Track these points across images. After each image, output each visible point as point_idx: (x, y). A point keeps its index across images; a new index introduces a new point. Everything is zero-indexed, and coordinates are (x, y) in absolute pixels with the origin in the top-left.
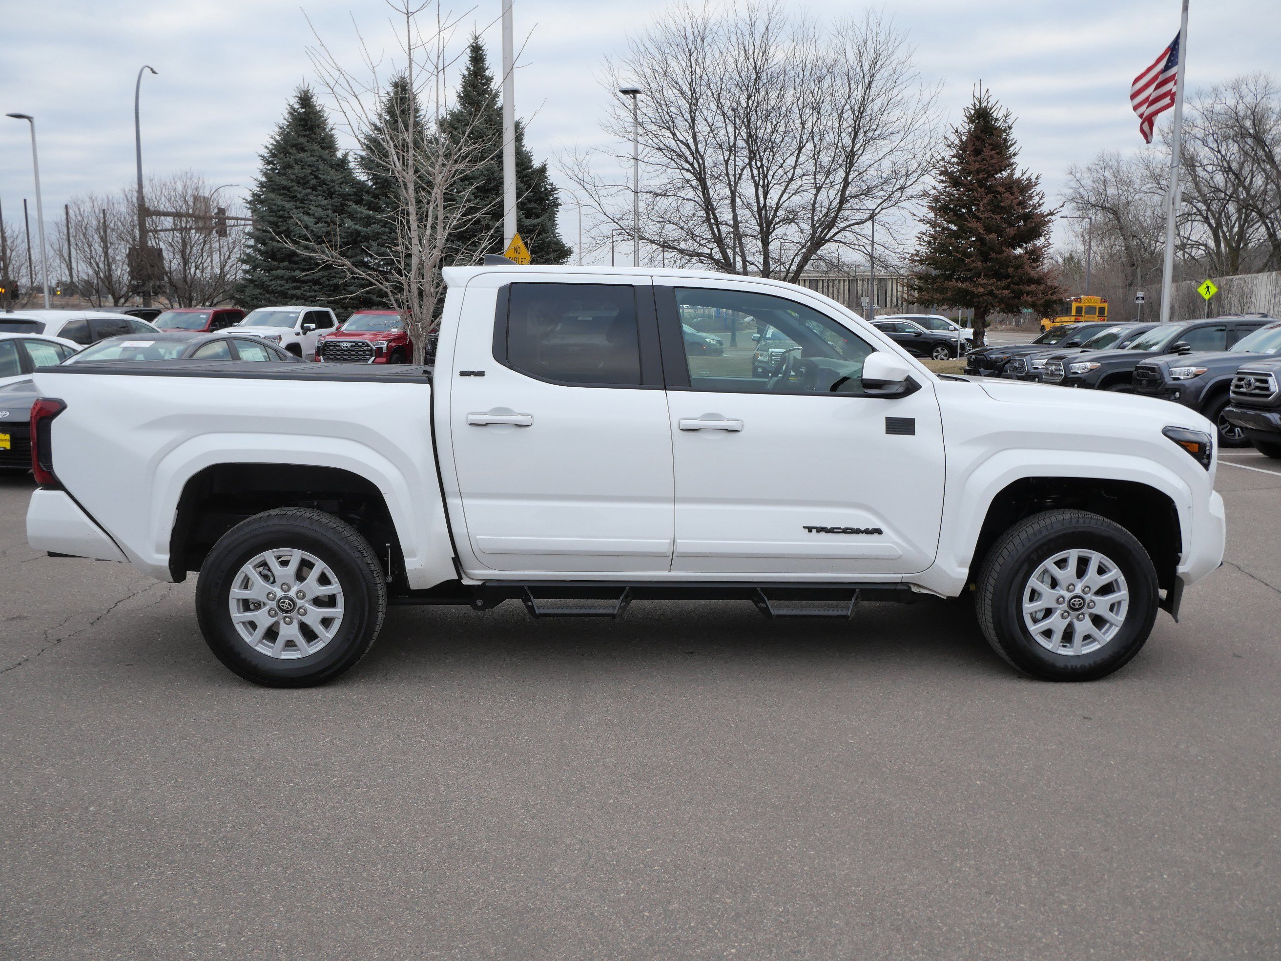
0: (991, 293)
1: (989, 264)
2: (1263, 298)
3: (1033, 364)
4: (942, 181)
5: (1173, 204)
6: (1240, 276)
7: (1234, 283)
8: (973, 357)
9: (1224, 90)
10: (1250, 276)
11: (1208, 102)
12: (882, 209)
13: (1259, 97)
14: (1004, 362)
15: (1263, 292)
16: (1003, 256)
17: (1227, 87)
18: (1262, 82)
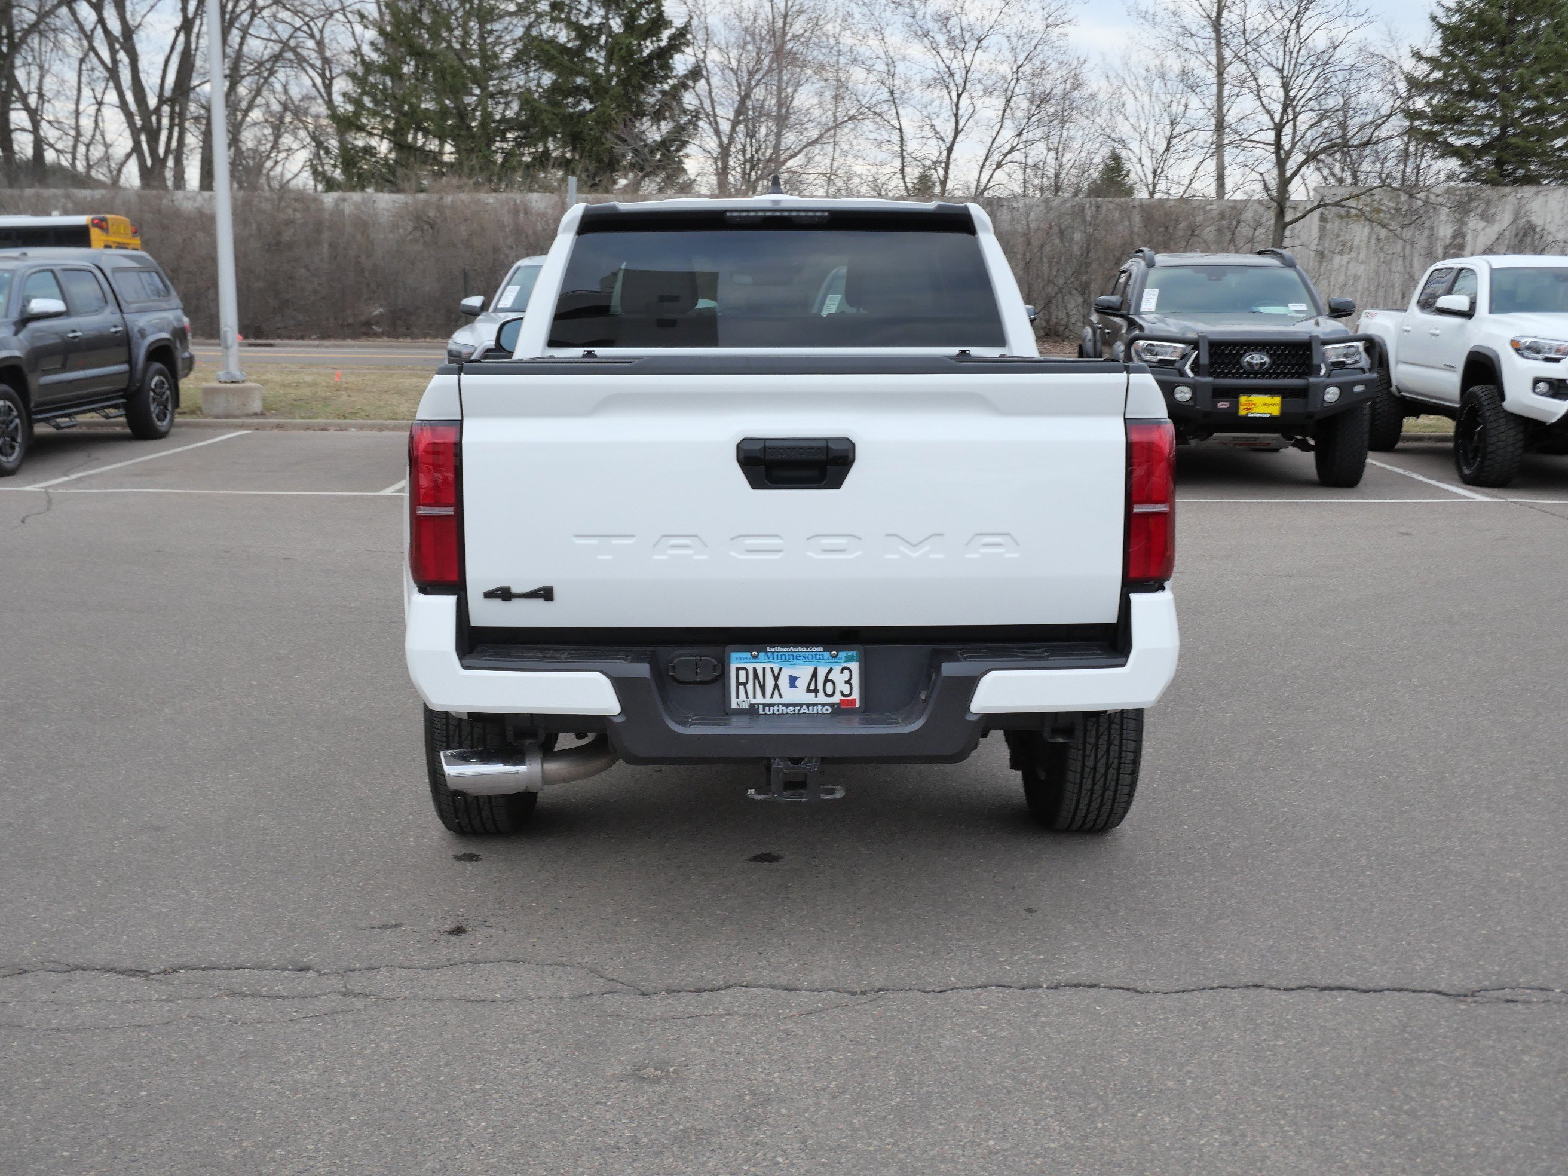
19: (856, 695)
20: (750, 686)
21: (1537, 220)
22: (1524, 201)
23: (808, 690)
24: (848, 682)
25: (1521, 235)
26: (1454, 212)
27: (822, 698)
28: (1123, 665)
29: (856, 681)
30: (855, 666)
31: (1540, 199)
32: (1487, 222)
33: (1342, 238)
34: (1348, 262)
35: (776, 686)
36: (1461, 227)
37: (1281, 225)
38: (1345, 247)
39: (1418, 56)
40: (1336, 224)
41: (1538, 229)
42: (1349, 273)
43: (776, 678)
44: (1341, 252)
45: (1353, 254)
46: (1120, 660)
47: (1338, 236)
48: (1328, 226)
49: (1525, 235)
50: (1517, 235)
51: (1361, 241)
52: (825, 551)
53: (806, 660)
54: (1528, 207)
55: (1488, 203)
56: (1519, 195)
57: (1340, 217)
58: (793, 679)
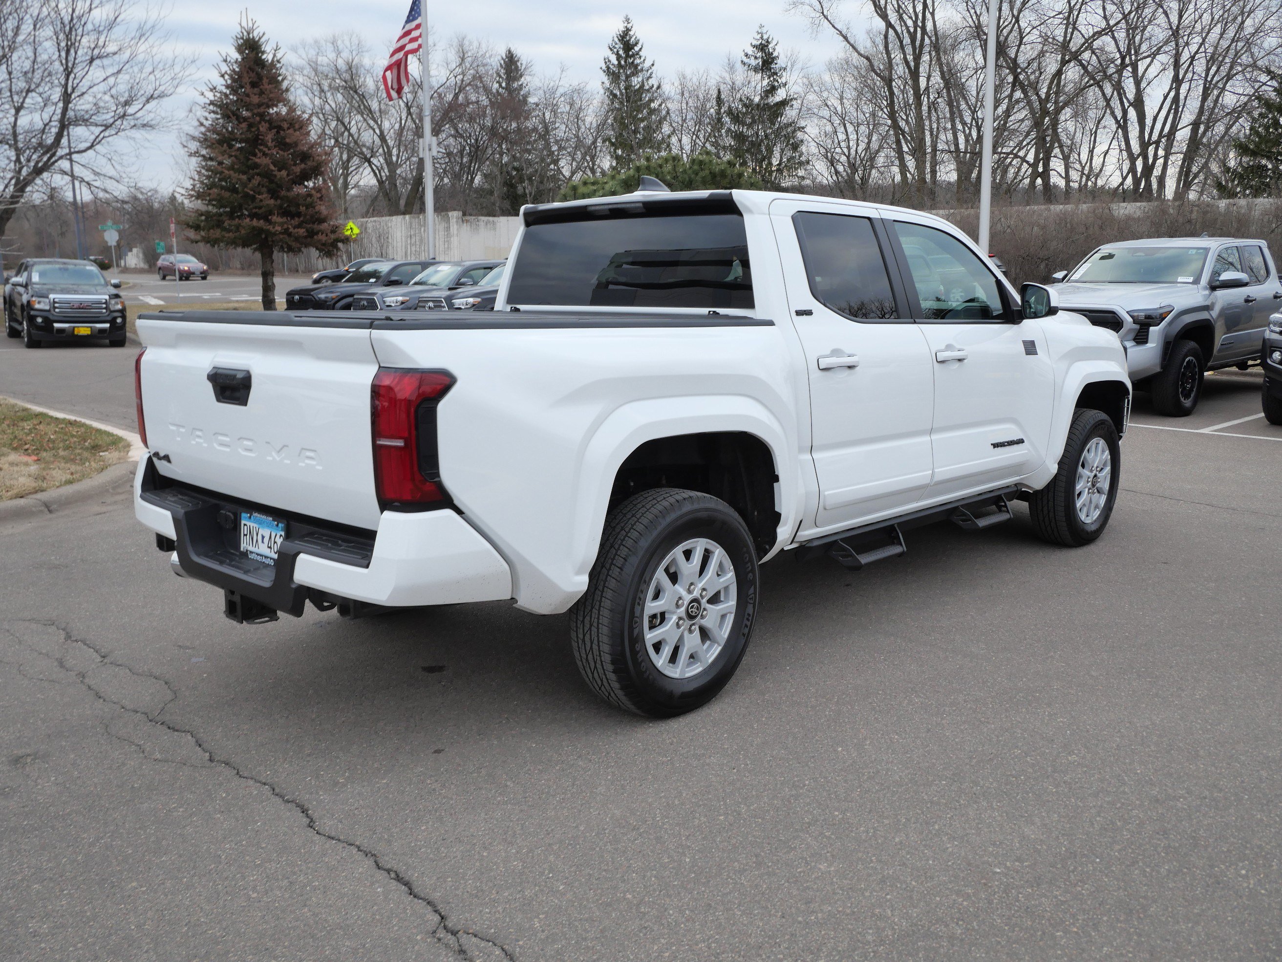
0: (286, 232)
1: (279, 202)
2: (399, 240)
3: (384, 302)
4: (214, 112)
5: (430, 150)
6: (375, 219)
7: (370, 225)
8: (297, 297)
9: (324, 43)
10: (384, 218)
11: (312, 53)
12: (104, 137)
13: (354, 53)
14: (333, 301)
15: (399, 234)
16: (291, 194)
17: (326, 41)
18: (355, 41)
20: (248, 537)
23: (268, 547)
27: (272, 554)
28: (367, 568)
35: (257, 541)
43: (257, 535)
58: (263, 537)
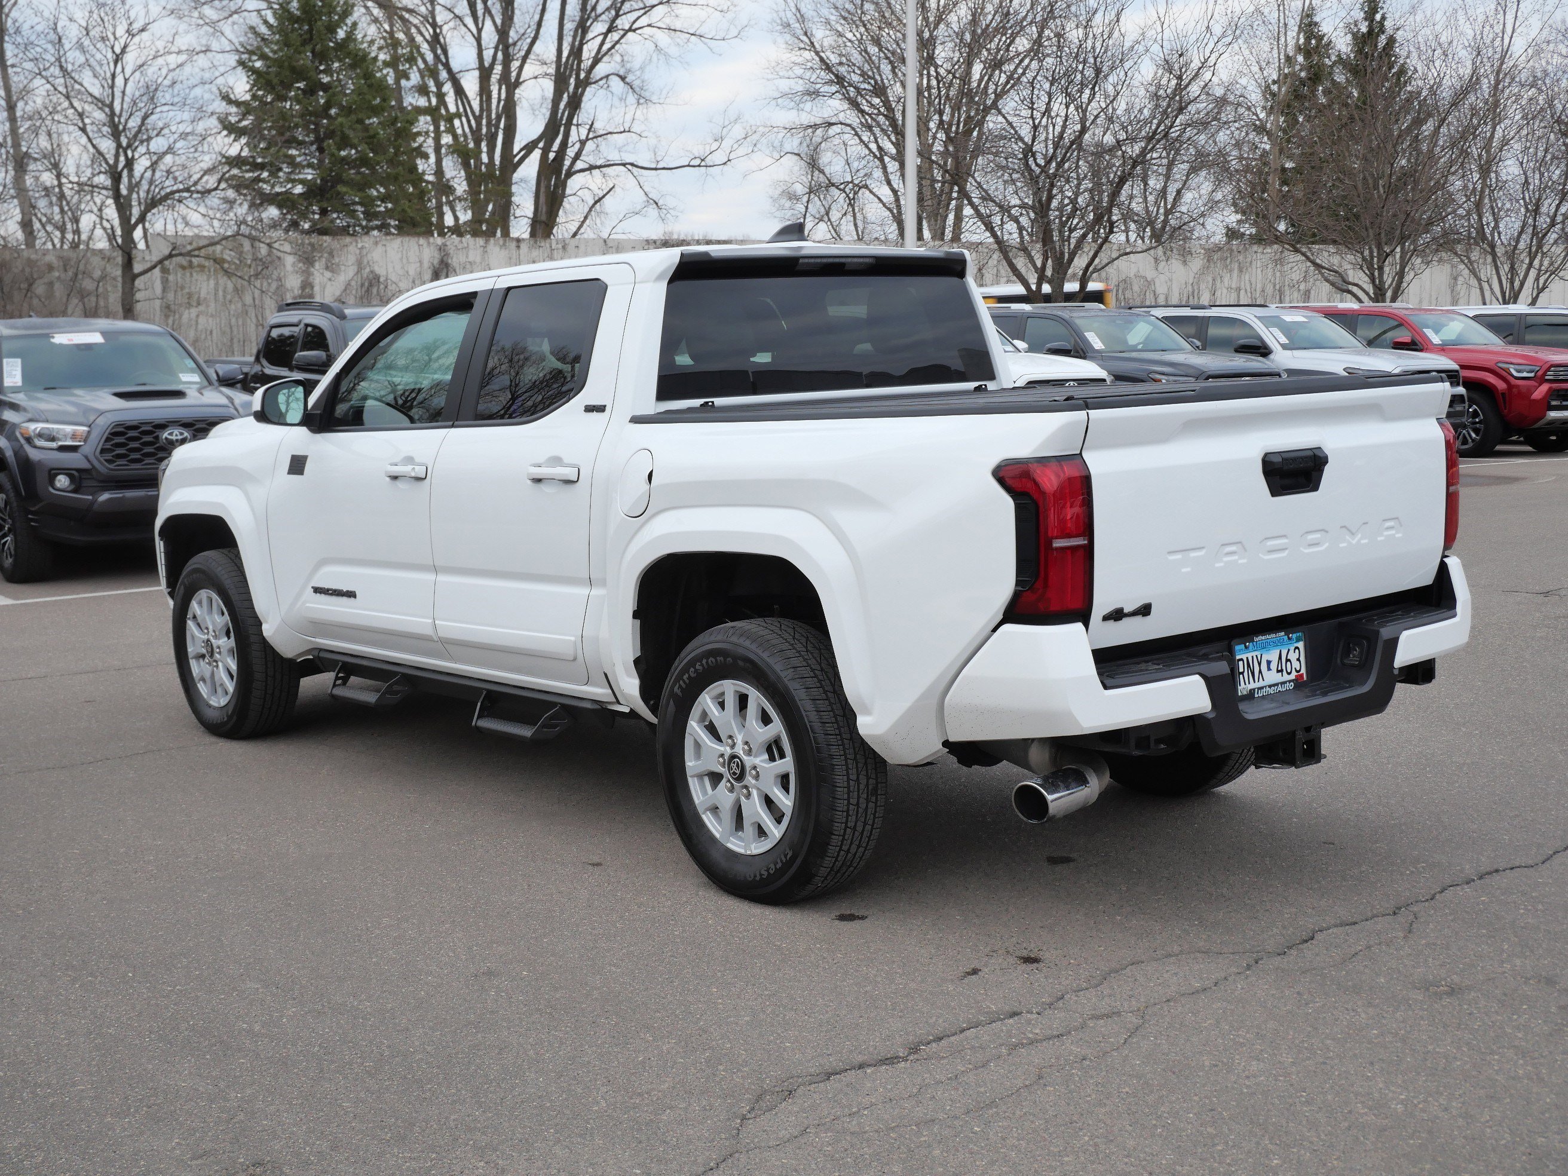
19: (1303, 671)
20: (1246, 674)
21: (380, 270)
22: (364, 252)
23: (1278, 671)
24: (1298, 660)
25: (366, 284)
26: (300, 261)
27: (1286, 677)
28: (1455, 616)
29: (1302, 659)
30: (1301, 645)
31: (380, 249)
32: (332, 271)
33: (187, 290)
34: (198, 316)
35: (1260, 672)
36: (308, 278)
37: (129, 275)
38: (192, 300)
39: (226, 98)
40: (179, 275)
41: (382, 280)
42: (200, 327)
43: (1260, 664)
44: (189, 305)
45: (201, 308)
46: (1450, 613)
47: (182, 288)
48: (171, 278)
49: (371, 285)
50: (362, 285)
51: (208, 293)
52: (1309, 545)
53: (1276, 645)
54: (369, 257)
55: (331, 254)
56: (360, 245)
57: (183, 268)
58: (1269, 663)
